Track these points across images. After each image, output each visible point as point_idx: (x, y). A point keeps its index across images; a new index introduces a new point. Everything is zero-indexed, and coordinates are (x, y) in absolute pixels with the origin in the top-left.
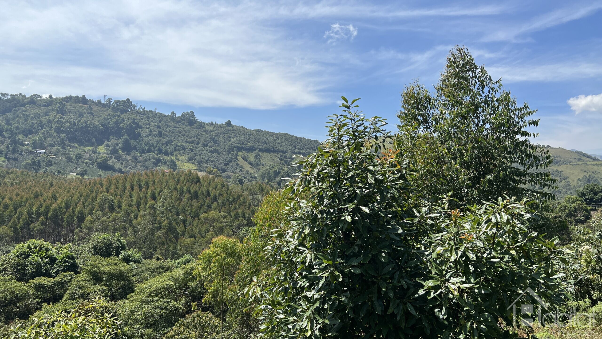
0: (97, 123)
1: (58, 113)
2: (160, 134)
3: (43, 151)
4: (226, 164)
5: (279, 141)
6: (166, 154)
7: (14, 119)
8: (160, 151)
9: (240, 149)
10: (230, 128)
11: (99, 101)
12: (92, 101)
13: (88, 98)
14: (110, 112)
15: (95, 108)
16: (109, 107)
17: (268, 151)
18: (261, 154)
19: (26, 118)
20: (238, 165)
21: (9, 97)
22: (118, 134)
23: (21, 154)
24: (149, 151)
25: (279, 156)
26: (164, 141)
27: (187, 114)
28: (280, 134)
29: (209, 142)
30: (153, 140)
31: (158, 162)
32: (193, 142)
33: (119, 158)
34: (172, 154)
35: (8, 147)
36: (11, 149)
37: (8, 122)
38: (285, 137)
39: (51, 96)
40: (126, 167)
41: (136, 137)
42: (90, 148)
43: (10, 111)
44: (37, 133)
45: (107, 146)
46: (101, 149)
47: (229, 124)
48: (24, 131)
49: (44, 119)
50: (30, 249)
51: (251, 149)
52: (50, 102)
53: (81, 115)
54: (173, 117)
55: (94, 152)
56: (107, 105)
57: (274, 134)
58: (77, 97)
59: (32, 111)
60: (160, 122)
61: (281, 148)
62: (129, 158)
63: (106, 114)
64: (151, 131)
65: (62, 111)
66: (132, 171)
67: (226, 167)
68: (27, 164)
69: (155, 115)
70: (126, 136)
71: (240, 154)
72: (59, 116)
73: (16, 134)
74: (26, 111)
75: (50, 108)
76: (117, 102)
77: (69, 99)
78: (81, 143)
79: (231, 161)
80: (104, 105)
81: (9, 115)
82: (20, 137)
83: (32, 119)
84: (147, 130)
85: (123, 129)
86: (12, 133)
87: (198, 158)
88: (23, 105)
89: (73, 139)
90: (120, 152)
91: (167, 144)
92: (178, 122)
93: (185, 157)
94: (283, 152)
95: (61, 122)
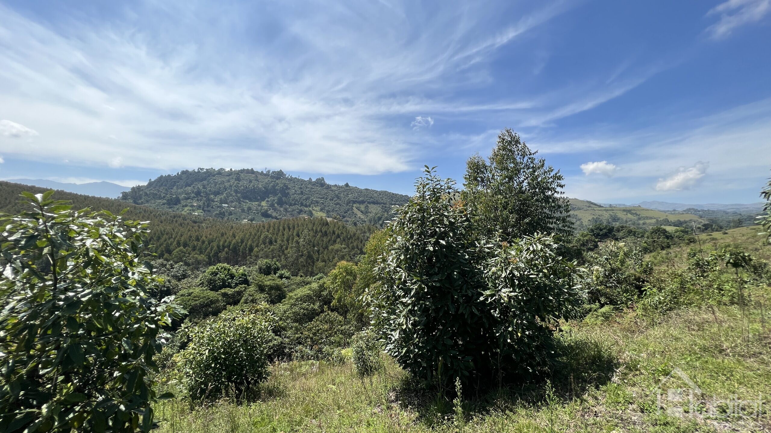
0: (260, 186)
1: (236, 180)
2: (302, 193)
3: (226, 205)
4: (345, 213)
5: (381, 196)
6: (306, 206)
7: (208, 185)
8: (302, 204)
9: (354, 202)
10: (348, 188)
11: (262, 172)
12: (258, 172)
13: (255, 170)
14: (269, 179)
15: (259, 177)
16: (269, 175)
17: (374, 203)
18: (369, 205)
19: (216, 184)
20: (353, 213)
21: (205, 170)
22: (275, 193)
23: (212, 208)
24: (295, 204)
25: (381, 206)
26: (304, 197)
27: (319, 179)
28: (382, 192)
29: (334, 198)
30: (297, 197)
31: (300, 212)
32: (323, 198)
33: (275, 209)
34: (309, 206)
35: (204, 203)
36: (206, 204)
37: (204, 187)
38: (385, 193)
39: (231, 170)
40: (280, 215)
41: (286, 195)
42: (257, 203)
43: (205, 179)
44: (222, 194)
45: (268, 201)
46: (264, 203)
47: (347, 185)
48: (214, 192)
49: (227, 184)
50: (218, 270)
51: (362, 202)
52: (231, 173)
53: (251, 181)
54: (310, 181)
55: (259, 205)
56: (267, 175)
57: (377, 191)
58: (248, 169)
59: (219, 179)
60: (302, 185)
61: (382, 201)
62: (282, 209)
63: (267, 180)
64: (296, 191)
65: (238, 179)
66: (284, 218)
67: (345, 215)
68: (216, 214)
69: (299, 180)
70: (279, 195)
71: (355, 205)
72: (236, 182)
73: (209, 194)
74: (215, 179)
75: (230, 177)
76: (273, 172)
77: (243, 171)
78: (251, 200)
79: (348, 210)
80: (265, 175)
81: (205, 182)
82: (212, 196)
83: (219, 184)
84: (294, 191)
85: (278, 190)
86: (207, 195)
87: (327, 208)
88: (214, 176)
89: (245, 197)
90: (276, 205)
91: (306, 199)
92: (314, 185)
93: (318, 208)
94: (384, 204)
95: (238, 186)
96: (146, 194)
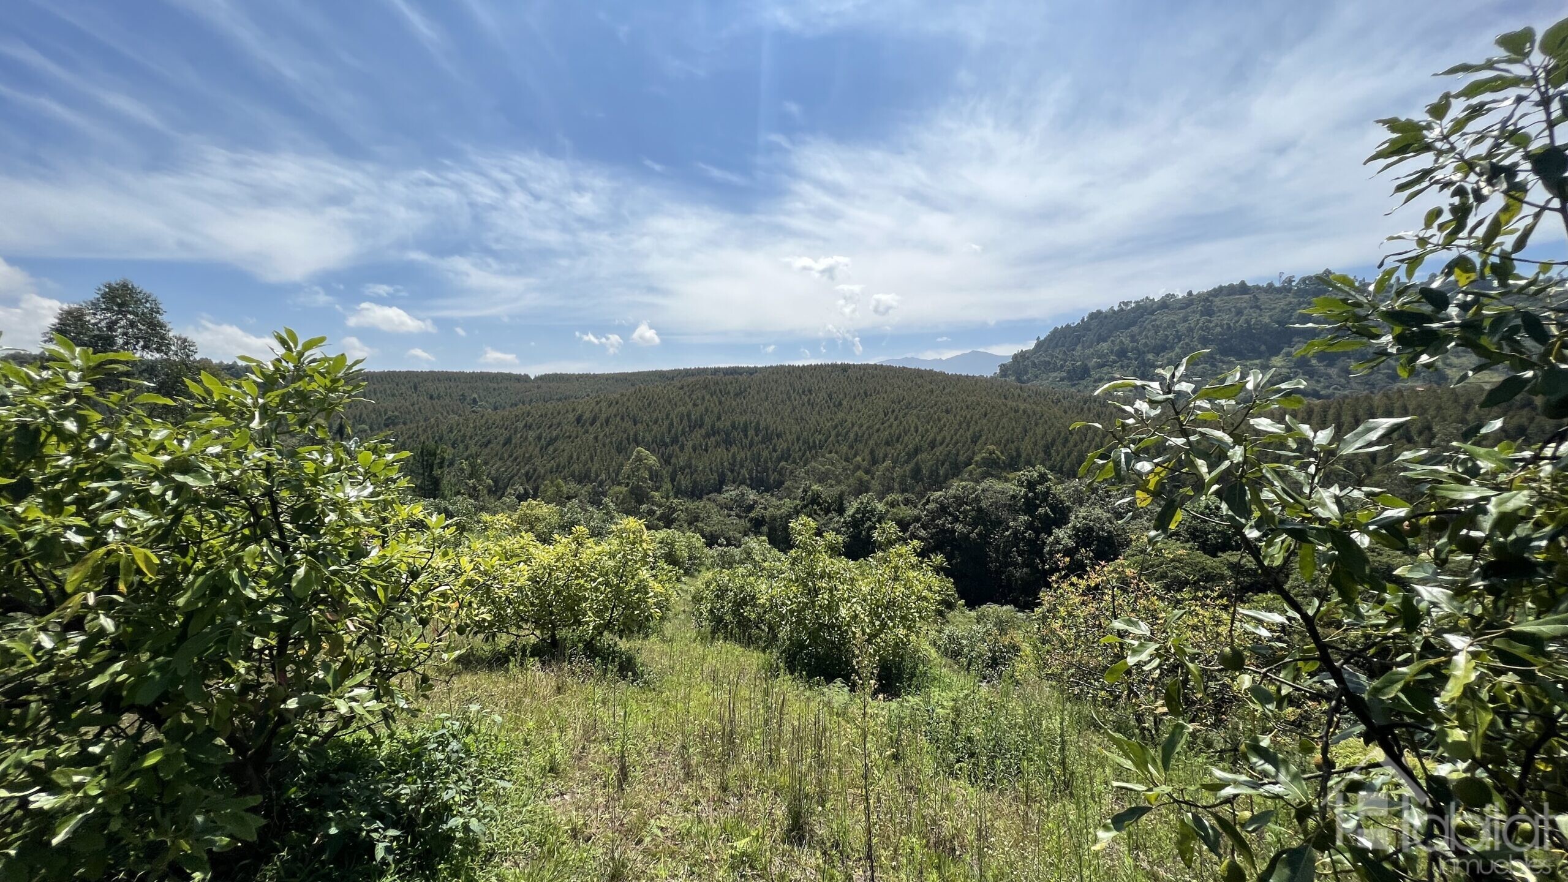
11: (1270, 285)
12: (1258, 288)
13: (1250, 284)
15: (1263, 297)
16: (1289, 290)
48: (1154, 348)
53: (1239, 313)
56: (1286, 288)
58: (1231, 286)
63: (1284, 302)
65: (1208, 312)
72: (1203, 319)
76: (1303, 280)
77: (1219, 291)
80: (1278, 291)
82: (1150, 356)
83: (1165, 329)
96: (1034, 365)
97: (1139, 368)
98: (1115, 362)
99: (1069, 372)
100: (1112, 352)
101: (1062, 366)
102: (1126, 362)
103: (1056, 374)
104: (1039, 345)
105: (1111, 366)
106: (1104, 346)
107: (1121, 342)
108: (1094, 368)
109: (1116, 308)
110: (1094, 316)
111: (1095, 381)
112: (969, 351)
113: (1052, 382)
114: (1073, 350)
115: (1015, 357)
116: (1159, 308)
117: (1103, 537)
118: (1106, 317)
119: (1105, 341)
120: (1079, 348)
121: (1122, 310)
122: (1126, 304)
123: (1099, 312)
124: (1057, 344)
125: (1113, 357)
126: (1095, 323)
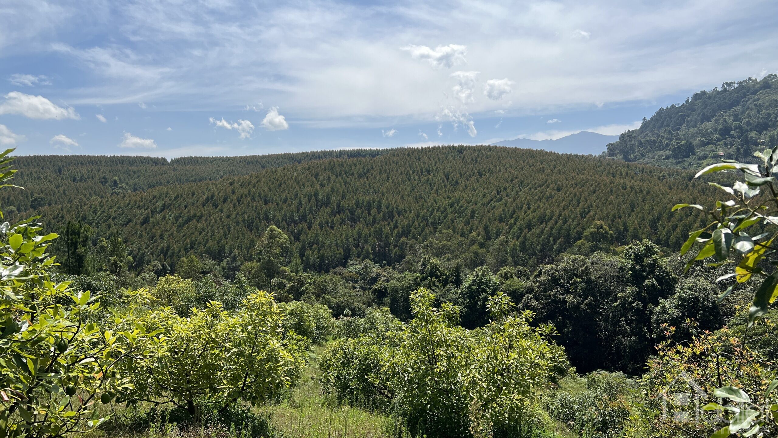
7: (743, 112)
19: (759, 107)
21: (736, 86)
35: (738, 149)
36: (742, 151)
37: (736, 118)
43: (738, 103)
44: (774, 126)
48: (757, 126)
59: (766, 98)
73: (747, 131)
74: (758, 100)
81: (738, 109)
82: (753, 134)
83: (767, 108)
86: (743, 132)
88: (754, 93)
96: (641, 144)
97: (742, 146)
98: (718, 140)
99: (674, 150)
100: (716, 130)
101: (667, 145)
102: (729, 140)
103: (661, 153)
104: (645, 125)
105: (715, 144)
106: (708, 126)
107: (725, 121)
108: (698, 146)
109: (720, 89)
110: (697, 97)
111: (700, 159)
112: (578, 132)
113: (658, 160)
114: (678, 129)
115: (622, 136)
116: (761, 88)
117: (708, 307)
118: (710, 98)
119: (709, 120)
120: (684, 127)
121: (725, 90)
122: (729, 84)
123: (703, 93)
124: (663, 123)
125: (716, 136)
126: (699, 103)
